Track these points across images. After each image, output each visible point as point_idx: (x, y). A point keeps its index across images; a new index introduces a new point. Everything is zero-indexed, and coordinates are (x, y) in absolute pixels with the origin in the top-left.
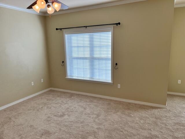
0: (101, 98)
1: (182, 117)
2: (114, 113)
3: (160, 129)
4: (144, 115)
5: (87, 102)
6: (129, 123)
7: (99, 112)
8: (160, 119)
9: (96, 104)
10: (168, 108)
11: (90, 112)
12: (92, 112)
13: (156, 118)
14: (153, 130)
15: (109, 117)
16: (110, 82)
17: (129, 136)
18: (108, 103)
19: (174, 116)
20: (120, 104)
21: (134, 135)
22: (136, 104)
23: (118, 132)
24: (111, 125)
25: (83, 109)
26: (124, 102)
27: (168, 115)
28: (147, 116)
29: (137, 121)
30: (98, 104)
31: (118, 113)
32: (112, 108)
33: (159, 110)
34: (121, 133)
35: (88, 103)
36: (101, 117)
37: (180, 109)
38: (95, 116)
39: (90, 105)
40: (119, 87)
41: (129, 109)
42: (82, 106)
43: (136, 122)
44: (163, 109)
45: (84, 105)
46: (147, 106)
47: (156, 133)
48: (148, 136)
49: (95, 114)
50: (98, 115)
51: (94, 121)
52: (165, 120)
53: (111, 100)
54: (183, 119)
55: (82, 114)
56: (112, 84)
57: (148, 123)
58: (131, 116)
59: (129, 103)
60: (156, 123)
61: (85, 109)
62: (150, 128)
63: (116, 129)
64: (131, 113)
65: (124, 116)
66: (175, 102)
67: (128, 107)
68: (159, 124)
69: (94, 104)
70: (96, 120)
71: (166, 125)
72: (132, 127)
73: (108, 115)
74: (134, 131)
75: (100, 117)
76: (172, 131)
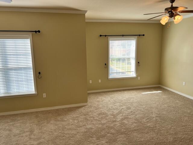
0: (24, 114)
1: (100, 108)
2: (48, 123)
3: (91, 122)
4: (75, 116)
5: (8, 122)
6: (65, 126)
7: (30, 128)
8: (88, 115)
9: (21, 121)
10: (89, 104)
11: (20, 132)
12: (22, 131)
13: (85, 115)
14: (87, 125)
15: (45, 129)
16: (34, 93)
17: (72, 137)
18: (35, 116)
19: (96, 109)
20: (49, 113)
21: (75, 135)
22: (63, 109)
23: (60, 138)
24: (50, 135)
25: (8, 132)
26: (51, 110)
27: (91, 110)
28: (77, 115)
29: (72, 122)
30: (25, 120)
31: (52, 122)
32: (42, 119)
33: (83, 108)
34: (64, 138)
35: (11, 123)
36: (36, 132)
37: (97, 103)
38: (28, 134)
39: (15, 124)
40: (45, 96)
41: (59, 115)
42: (5, 129)
43: (71, 124)
44: (86, 106)
45: (6, 127)
46: (73, 108)
47: (90, 126)
48: (86, 131)
49: (27, 132)
50: (32, 132)
51: (30, 138)
52: (92, 114)
53: (37, 112)
54: (101, 110)
55: (10, 137)
56: (37, 95)
57: (81, 121)
58: (65, 121)
59: (57, 110)
60: (86, 119)
61: (10, 130)
62: (84, 124)
63: (57, 136)
64: (63, 118)
65: (58, 123)
66: (91, 98)
67: (58, 113)
68: (89, 118)
69: (19, 122)
70: (32, 137)
71: (94, 118)
72: (70, 129)
73: (42, 127)
74: (74, 132)
75: (34, 133)
76: (99, 120)
